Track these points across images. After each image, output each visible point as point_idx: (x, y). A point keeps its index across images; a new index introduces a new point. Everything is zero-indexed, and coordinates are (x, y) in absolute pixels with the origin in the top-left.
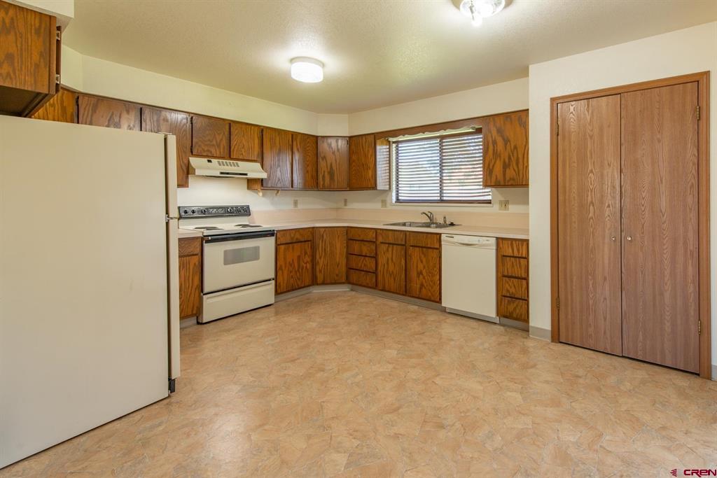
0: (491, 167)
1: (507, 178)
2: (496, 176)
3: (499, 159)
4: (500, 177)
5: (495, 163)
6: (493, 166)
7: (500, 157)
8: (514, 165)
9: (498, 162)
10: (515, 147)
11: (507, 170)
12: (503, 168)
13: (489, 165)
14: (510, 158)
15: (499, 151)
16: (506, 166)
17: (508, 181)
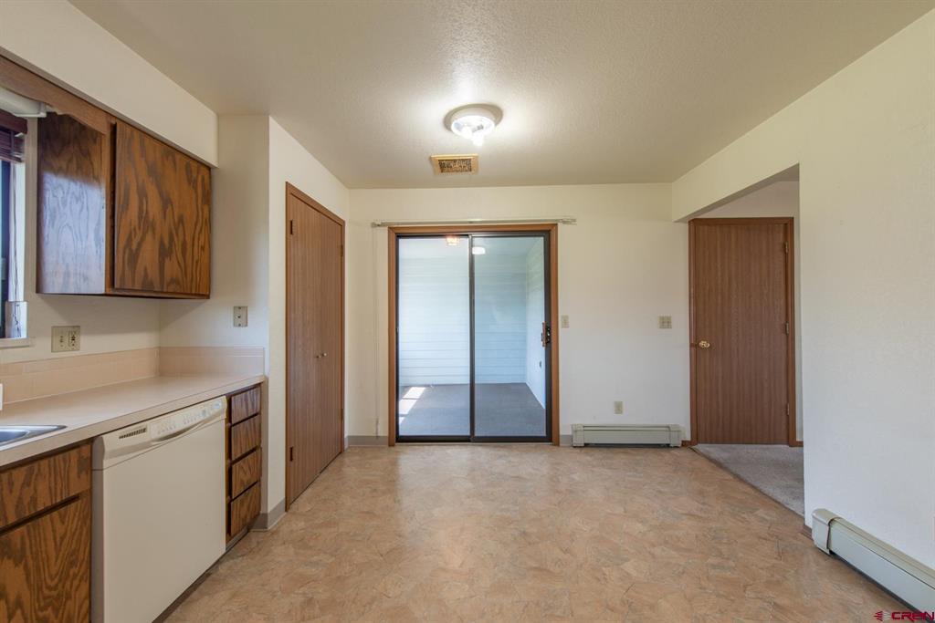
0: (134, 247)
1: (168, 277)
2: (146, 270)
3: (150, 233)
4: (154, 274)
5: (143, 239)
6: (139, 245)
7: (154, 229)
8: (180, 255)
9: (149, 237)
10: (181, 220)
11: (167, 261)
12: (160, 254)
13: (129, 240)
14: (171, 239)
15: (151, 214)
16: (164, 253)
17: (168, 285)
